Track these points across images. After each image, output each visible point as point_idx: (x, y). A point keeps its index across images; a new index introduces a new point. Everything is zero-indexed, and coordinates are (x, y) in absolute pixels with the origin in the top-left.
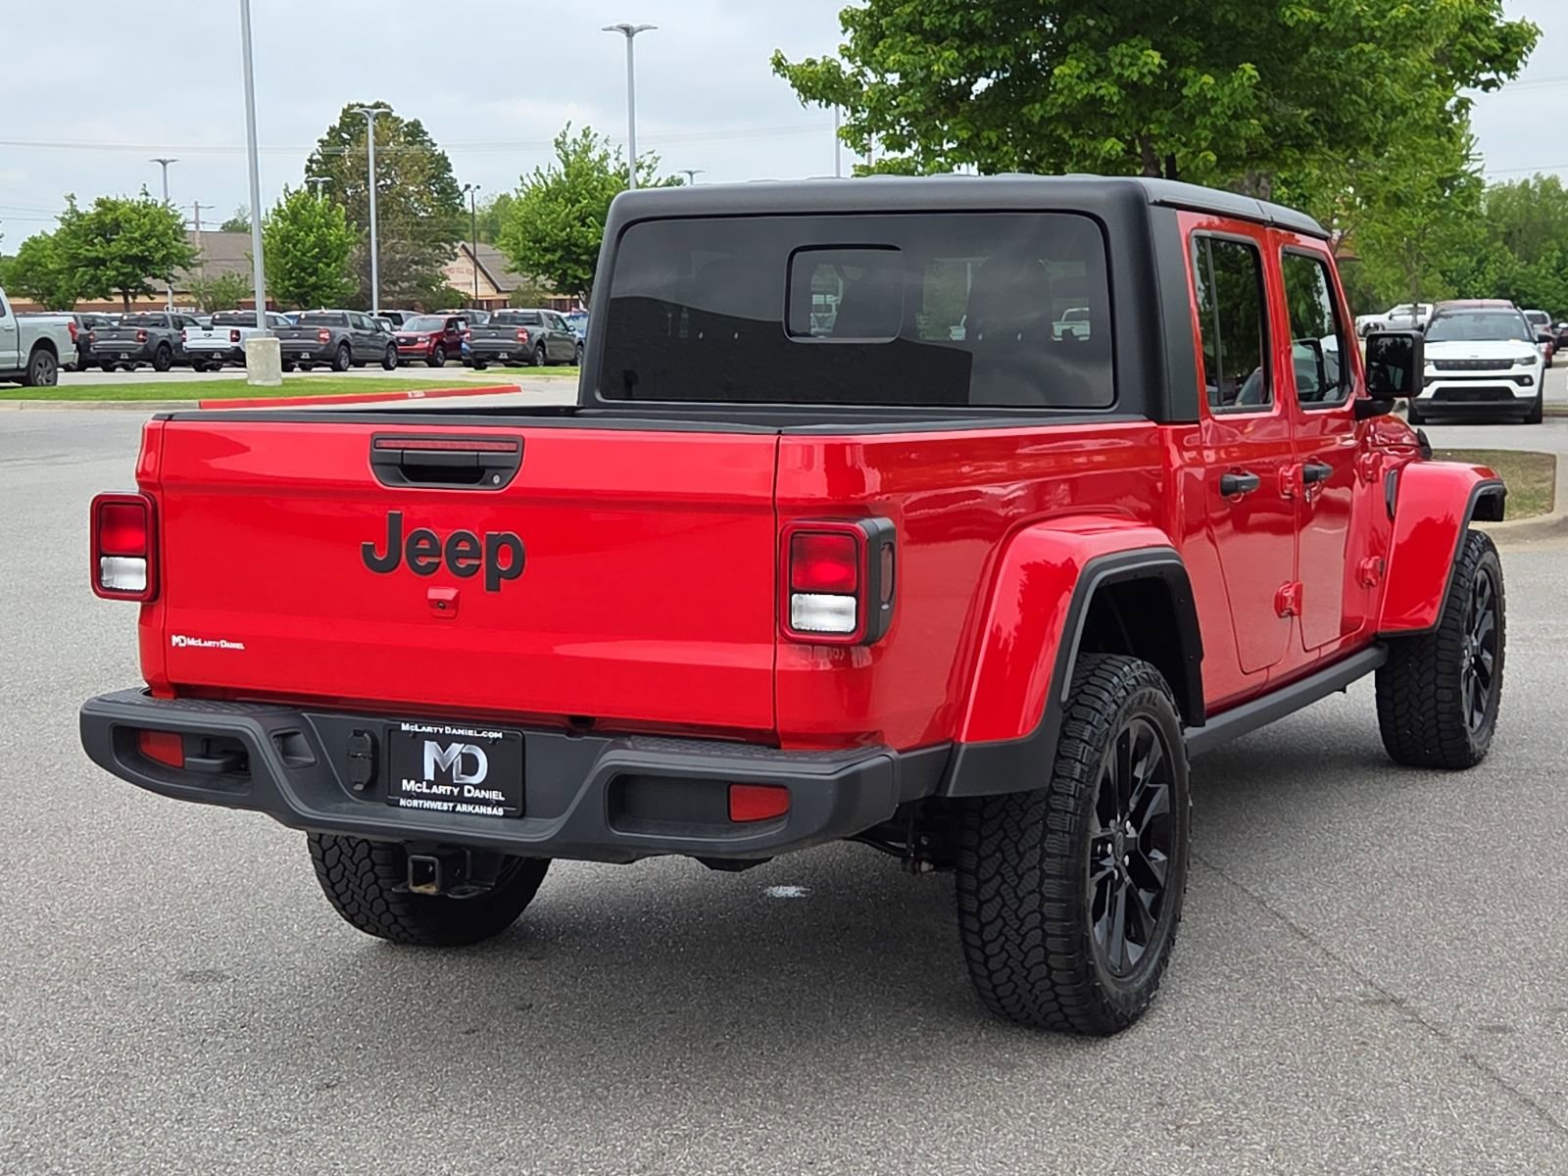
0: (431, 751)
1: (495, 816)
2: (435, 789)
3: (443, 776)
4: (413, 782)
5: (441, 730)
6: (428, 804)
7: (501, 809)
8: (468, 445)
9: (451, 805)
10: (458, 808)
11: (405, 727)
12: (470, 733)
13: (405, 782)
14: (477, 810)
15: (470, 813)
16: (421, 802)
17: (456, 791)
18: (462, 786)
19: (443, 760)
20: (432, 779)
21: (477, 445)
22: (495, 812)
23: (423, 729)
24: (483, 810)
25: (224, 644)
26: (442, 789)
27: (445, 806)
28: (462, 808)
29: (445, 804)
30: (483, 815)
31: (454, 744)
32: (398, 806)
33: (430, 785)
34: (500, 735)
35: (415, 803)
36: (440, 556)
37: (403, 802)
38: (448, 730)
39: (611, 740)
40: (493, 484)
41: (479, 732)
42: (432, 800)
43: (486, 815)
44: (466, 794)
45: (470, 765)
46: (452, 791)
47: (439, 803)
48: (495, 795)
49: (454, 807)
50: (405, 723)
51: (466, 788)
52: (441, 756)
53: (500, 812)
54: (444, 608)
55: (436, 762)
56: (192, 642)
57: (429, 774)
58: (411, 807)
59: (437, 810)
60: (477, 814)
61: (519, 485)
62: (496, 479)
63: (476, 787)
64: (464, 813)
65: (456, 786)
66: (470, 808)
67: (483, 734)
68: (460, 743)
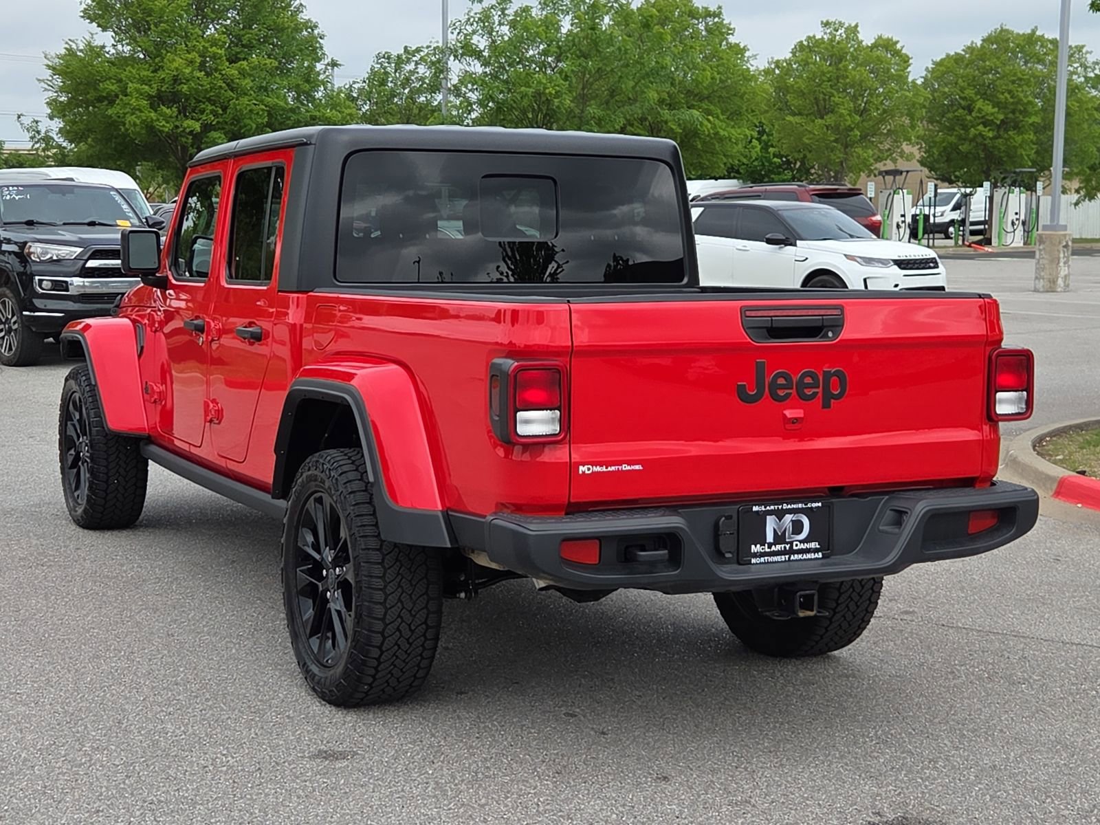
0: (771, 523)
1: (816, 559)
2: (773, 548)
3: (779, 539)
4: (758, 546)
5: (780, 507)
6: (771, 559)
7: (820, 554)
8: (817, 312)
9: (787, 556)
10: (792, 558)
11: (755, 509)
12: (800, 506)
13: (753, 546)
14: (805, 557)
15: (801, 560)
16: (766, 558)
17: (788, 547)
18: (791, 543)
19: (779, 528)
20: (772, 541)
21: (822, 312)
22: (816, 555)
23: (768, 508)
24: (809, 556)
25: (626, 467)
26: (778, 547)
27: (782, 558)
28: (796, 557)
29: (783, 557)
30: (809, 559)
31: (787, 515)
32: (751, 564)
33: (770, 547)
34: (820, 504)
35: (762, 560)
36: (792, 388)
37: (753, 561)
38: (785, 506)
39: (887, 497)
40: (828, 337)
41: (806, 505)
42: (774, 556)
43: (811, 559)
44: (795, 548)
45: (797, 527)
46: (785, 547)
47: (779, 557)
48: (814, 545)
49: (789, 558)
50: (755, 505)
51: (795, 543)
52: (778, 524)
53: (820, 555)
54: (793, 423)
55: (774, 530)
56: (598, 469)
57: (770, 538)
58: (760, 563)
59: (778, 562)
60: (805, 559)
61: (844, 338)
62: (830, 334)
63: (801, 542)
64: (796, 560)
65: (787, 543)
66: (800, 556)
67: (809, 505)
68: (791, 514)
